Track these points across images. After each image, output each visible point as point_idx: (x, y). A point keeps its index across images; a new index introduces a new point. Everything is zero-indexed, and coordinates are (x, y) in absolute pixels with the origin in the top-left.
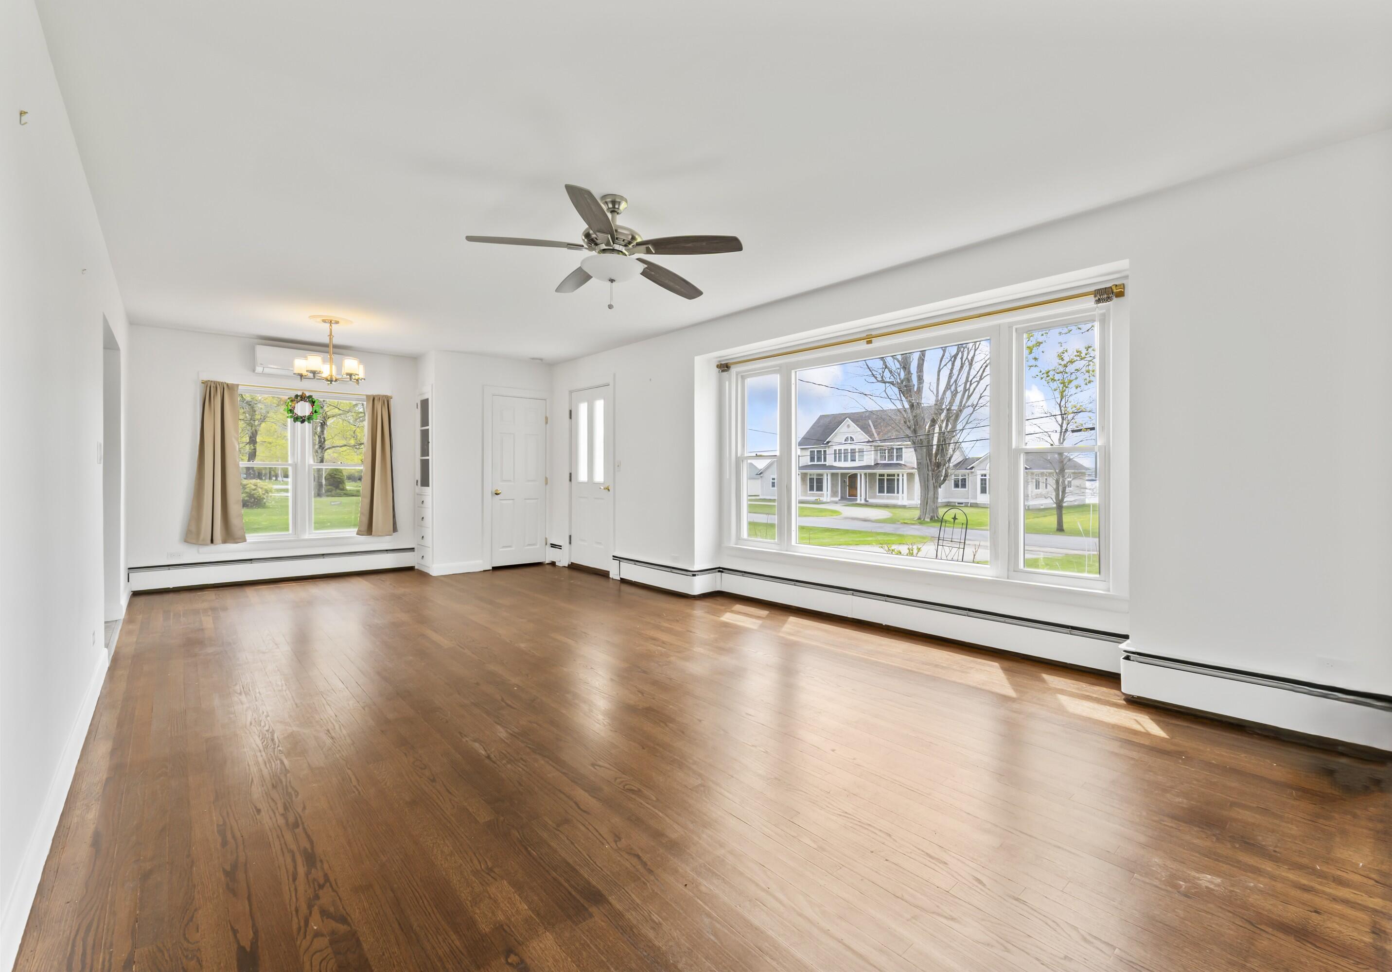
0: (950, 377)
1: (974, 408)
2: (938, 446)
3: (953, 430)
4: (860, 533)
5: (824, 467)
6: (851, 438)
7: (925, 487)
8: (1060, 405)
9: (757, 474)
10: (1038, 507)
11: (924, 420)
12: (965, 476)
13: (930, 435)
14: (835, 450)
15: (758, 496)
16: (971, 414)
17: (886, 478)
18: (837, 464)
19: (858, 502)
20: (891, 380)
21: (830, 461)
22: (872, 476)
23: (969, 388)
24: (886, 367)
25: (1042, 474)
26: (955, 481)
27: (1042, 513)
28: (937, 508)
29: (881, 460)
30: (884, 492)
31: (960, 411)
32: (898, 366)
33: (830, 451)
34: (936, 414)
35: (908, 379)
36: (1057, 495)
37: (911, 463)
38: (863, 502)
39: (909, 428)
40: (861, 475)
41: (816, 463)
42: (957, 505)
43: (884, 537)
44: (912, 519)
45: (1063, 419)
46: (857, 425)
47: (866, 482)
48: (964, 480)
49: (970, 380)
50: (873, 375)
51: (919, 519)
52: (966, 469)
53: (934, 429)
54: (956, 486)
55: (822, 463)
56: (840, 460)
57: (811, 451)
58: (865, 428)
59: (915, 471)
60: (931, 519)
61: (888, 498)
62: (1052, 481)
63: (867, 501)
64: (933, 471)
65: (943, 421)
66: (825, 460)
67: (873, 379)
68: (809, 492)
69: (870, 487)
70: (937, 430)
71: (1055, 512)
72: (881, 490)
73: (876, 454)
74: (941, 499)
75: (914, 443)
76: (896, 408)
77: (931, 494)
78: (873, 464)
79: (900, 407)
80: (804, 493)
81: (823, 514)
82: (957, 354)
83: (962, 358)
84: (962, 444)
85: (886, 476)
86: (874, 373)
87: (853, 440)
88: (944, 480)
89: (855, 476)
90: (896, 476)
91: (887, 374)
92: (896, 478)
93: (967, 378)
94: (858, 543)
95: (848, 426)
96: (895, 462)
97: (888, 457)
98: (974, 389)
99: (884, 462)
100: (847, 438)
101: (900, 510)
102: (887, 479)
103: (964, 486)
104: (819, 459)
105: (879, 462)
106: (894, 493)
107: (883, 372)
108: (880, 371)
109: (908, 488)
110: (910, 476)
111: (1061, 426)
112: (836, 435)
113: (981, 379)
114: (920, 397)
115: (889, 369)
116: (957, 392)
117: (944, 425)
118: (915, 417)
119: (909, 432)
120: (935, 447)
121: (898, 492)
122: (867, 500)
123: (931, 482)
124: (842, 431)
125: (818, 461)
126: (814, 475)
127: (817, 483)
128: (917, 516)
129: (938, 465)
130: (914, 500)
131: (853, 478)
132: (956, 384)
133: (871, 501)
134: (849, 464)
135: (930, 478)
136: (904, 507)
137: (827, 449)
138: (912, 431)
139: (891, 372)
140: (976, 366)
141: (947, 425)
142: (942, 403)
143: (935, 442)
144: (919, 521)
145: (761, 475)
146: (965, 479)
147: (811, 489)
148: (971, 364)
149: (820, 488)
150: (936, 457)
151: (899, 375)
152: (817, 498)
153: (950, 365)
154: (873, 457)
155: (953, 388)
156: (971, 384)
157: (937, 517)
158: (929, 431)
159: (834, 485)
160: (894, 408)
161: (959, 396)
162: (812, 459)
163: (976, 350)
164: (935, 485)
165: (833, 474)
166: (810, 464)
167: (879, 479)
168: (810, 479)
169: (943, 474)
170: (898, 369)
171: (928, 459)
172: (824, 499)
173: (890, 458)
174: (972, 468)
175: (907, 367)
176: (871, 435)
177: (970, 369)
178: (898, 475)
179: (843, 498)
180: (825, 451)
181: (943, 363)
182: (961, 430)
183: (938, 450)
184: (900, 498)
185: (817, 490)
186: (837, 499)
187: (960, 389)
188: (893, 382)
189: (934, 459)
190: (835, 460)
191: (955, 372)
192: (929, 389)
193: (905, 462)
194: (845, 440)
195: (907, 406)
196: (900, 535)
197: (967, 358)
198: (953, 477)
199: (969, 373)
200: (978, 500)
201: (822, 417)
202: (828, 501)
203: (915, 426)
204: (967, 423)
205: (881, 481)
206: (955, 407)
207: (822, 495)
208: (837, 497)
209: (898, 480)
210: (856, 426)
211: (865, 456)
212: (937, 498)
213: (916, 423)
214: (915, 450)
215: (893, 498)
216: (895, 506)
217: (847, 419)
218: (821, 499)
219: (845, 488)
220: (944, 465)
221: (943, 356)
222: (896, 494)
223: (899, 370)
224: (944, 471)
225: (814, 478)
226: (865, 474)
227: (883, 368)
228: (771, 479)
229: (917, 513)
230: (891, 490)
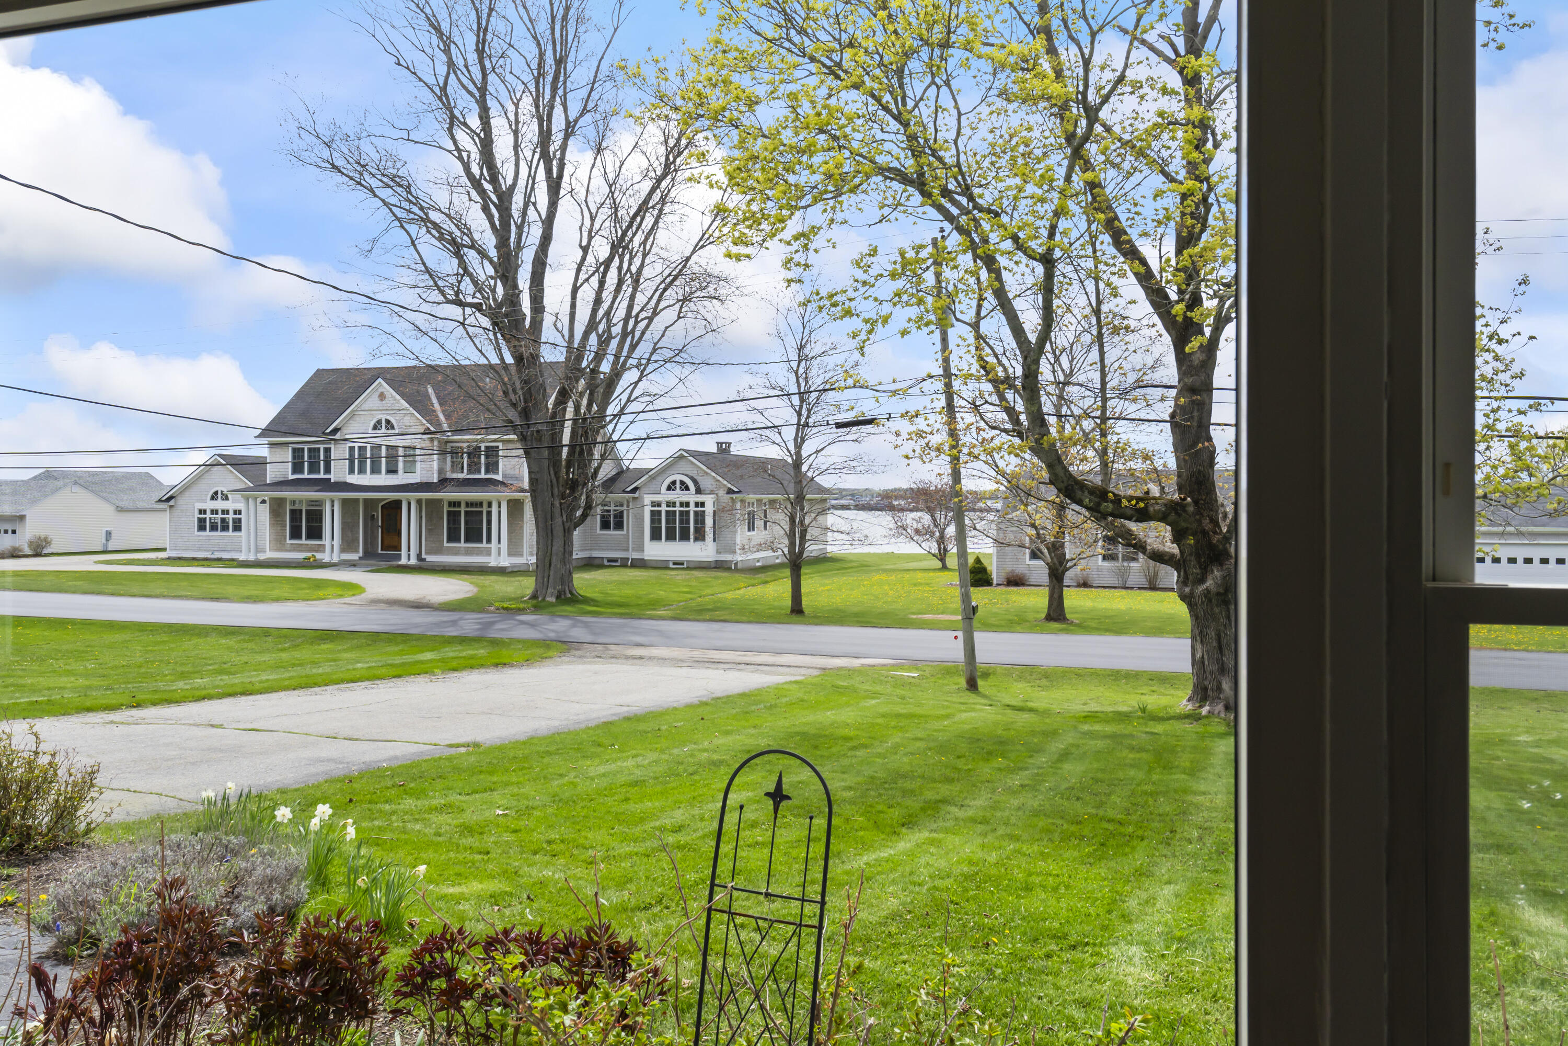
0: (598, 301)
1: (642, 372)
2: (572, 447)
3: (601, 415)
4: (405, 642)
5: (326, 485)
6: (388, 422)
7: (545, 531)
8: (796, 373)
9: (160, 501)
10: (751, 564)
11: (545, 390)
12: (622, 505)
13: (556, 422)
14: (352, 449)
15: (164, 550)
16: (636, 383)
17: (463, 509)
18: (355, 479)
19: (404, 561)
20: (475, 301)
21: (339, 472)
22: (433, 505)
23: (633, 331)
24: (466, 270)
25: (759, 501)
26: (603, 517)
27: (762, 577)
28: (570, 574)
29: (453, 472)
30: (459, 540)
31: (616, 374)
32: (490, 271)
33: (339, 452)
34: (568, 378)
35: (512, 298)
36: (792, 544)
37: (517, 478)
38: (413, 561)
39: (514, 405)
40: (409, 504)
41: (306, 475)
42: (606, 563)
43: (460, 647)
44: (518, 599)
45: (802, 401)
46: (403, 395)
47: (421, 517)
48: (619, 516)
49: (634, 314)
50: (439, 288)
51: (534, 597)
52: (624, 491)
53: (565, 410)
54: (605, 525)
55: (322, 475)
56: (362, 471)
57: (294, 450)
58: (419, 404)
59: (527, 497)
60: (558, 597)
61: (468, 552)
62: (781, 518)
63: (424, 560)
64: (563, 496)
65: (581, 394)
66: (328, 470)
67: (436, 296)
68: (288, 541)
69: (429, 531)
70: (570, 413)
71: (787, 572)
72: (453, 536)
73: (442, 461)
74: (577, 554)
75: (523, 438)
76: (486, 362)
77: (558, 545)
78: (435, 481)
79: (495, 360)
80: (279, 544)
81: (321, 593)
82: (609, 261)
83: (620, 268)
84: (618, 444)
85: (463, 505)
86: (440, 283)
87: (393, 428)
88: (584, 516)
89: (397, 504)
90: (485, 505)
91: (467, 286)
92: (485, 509)
93: (630, 307)
94: (398, 672)
95: (382, 397)
96: (483, 475)
97: (469, 465)
98: (643, 333)
99: (461, 476)
100: (379, 422)
101: (493, 578)
102: (466, 512)
103: (619, 525)
104: (314, 468)
105: (450, 475)
106: (481, 541)
107: (459, 282)
108: (453, 280)
109: (510, 531)
110: (515, 507)
111: (799, 414)
112: (352, 416)
113: (655, 313)
114: (537, 342)
115: (470, 275)
116: (610, 337)
117: (585, 402)
118: (526, 382)
119: (513, 415)
120: (565, 450)
121: (489, 540)
122: (424, 556)
123: (558, 521)
124: (366, 406)
125: (310, 472)
126: (301, 501)
127: (308, 521)
128: (529, 592)
129: (574, 485)
130: (522, 555)
131: (393, 509)
132: (609, 321)
133: (431, 558)
134: (383, 479)
135: (557, 511)
136: (501, 571)
137: (332, 446)
138: (520, 413)
139: (475, 282)
140: (648, 288)
141: (590, 405)
142: (580, 358)
143: (566, 439)
144: (535, 602)
145: (172, 503)
146: (622, 512)
147: (296, 534)
148: (636, 282)
149: (315, 533)
150: (568, 467)
151: (493, 291)
152: (309, 554)
153: (595, 281)
154: (435, 465)
155: (601, 327)
156: (637, 323)
157: (571, 592)
158: (554, 415)
159: (348, 527)
160: (483, 361)
161: (614, 344)
162: (297, 468)
163: (645, 256)
164: (567, 525)
165: (345, 502)
166: (291, 477)
167: (449, 512)
168: (293, 512)
169: (583, 505)
170: (492, 277)
171: (552, 472)
172: (325, 557)
173: (474, 468)
174: (635, 490)
175: (510, 275)
176: (433, 420)
177: (635, 290)
178: (490, 505)
179: (369, 554)
180: (328, 451)
181: (583, 276)
182: (615, 416)
183: (571, 453)
184: (494, 551)
185: (309, 537)
186: (354, 557)
187: (617, 330)
188: (481, 304)
189: (564, 471)
190: (351, 471)
191: (607, 296)
192: (555, 325)
193: (504, 476)
194: (375, 428)
195: (509, 360)
196: (495, 643)
197: (629, 270)
198: (599, 510)
199: (632, 298)
200: (646, 552)
201: (320, 373)
202: (335, 559)
203: (525, 402)
204: (629, 400)
205: (453, 517)
206: (605, 367)
207: (321, 549)
208: (357, 551)
209: (489, 514)
210: (398, 397)
211: (418, 465)
212: (571, 553)
213: (528, 395)
214: (527, 453)
215: (479, 552)
216: (483, 570)
217: (380, 380)
218: (319, 556)
219: (372, 532)
220: (585, 484)
221: (584, 259)
222: (484, 545)
223: (492, 282)
224: (583, 497)
225: (301, 511)
226: (419, 502)
227: (457, 274)
228: (197, 512)
229: (528, 584)
230: (474, 535)
